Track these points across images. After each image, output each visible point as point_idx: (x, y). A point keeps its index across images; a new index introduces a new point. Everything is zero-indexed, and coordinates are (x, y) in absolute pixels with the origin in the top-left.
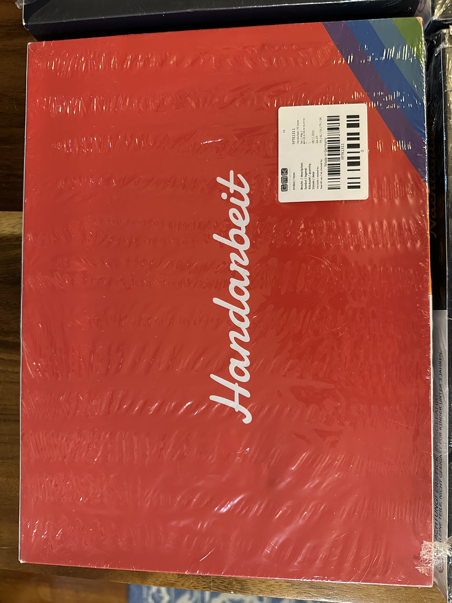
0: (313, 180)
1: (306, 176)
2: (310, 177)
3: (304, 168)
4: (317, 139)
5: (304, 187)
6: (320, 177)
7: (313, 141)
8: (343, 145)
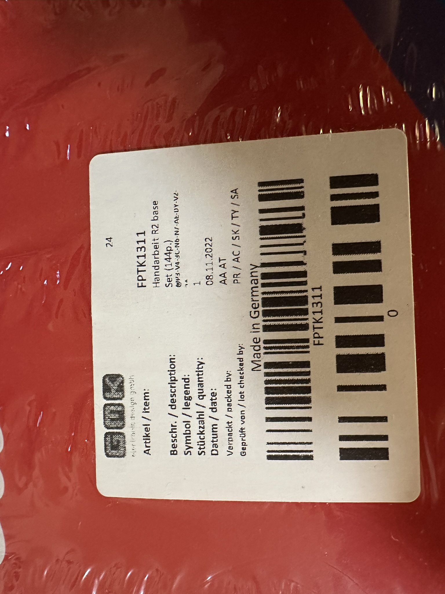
0: (215, 422)
1: (187, 404)
2: (201, 409)
3: (179, 375)
4: (222, 271)
5: (181, 446)
6: (236, 410)
7: (208, 277)
8: (317, 292)
